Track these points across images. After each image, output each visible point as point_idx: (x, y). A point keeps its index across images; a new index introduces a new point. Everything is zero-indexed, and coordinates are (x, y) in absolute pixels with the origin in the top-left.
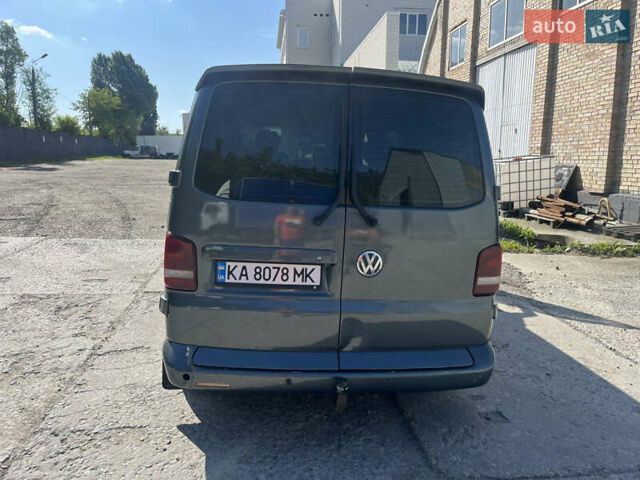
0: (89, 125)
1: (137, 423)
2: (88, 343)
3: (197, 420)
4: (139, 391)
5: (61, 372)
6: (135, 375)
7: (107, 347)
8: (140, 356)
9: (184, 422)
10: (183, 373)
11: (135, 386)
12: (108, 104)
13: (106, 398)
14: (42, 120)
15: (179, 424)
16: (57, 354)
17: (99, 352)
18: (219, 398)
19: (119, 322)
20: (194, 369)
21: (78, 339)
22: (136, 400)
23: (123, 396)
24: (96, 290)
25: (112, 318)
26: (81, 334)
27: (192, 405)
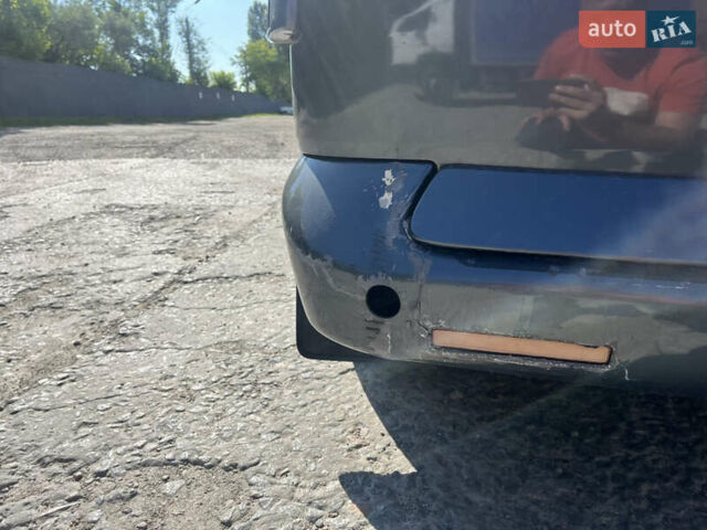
0: (246, 82)
1: (223, 452)
2: (173, 264)
3: (402, 464)
4: (247, 359)
5: (103, 308)
6: (244, 324)
7: (204, 270)
8: (263, 288)
9: (361, 464)
10: (367, 285)
11: (240, 346)
12: (264, 57)
13: (170, 371)
14: (198, 75)
15: (346, 468)
16: (113, 278)
17: (187, 278)
18: (457, 395)
19: (237, 236)
20: (423, 263)
21: (159, 257)
22: (234, 381)
23: (209, 369)
24: (213, 201)
25: (227, 232)
26: (167, 251)
27: (382, 410)
